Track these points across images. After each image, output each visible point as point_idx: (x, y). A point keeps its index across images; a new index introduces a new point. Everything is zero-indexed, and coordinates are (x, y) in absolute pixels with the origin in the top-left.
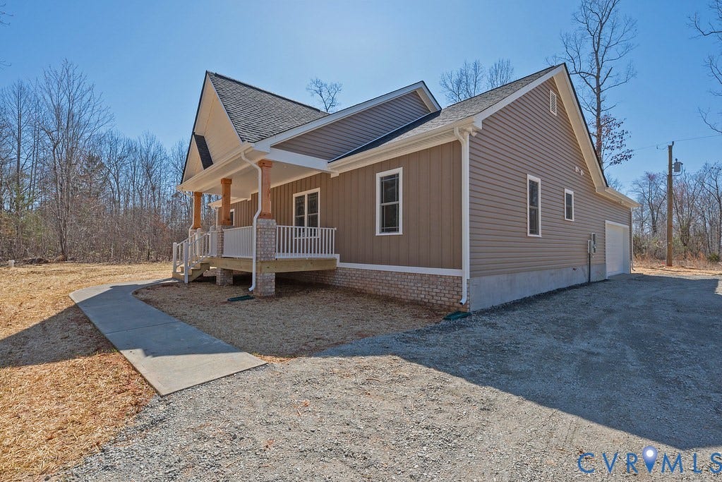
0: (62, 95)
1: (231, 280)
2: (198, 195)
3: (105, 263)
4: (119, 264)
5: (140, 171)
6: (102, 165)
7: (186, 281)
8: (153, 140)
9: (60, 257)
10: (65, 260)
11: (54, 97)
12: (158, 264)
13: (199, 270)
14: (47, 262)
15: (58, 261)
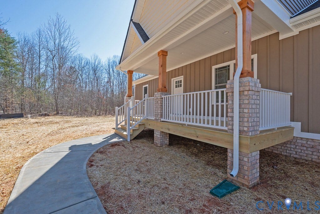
0: (56, 32)
1: (167, 141)
2: (130, 72)
3: (75, 116)
4: (81, 116)
5: (91, 72)
6: (76, 71)
7: (129, 140)
8: (97, 57)
9: (55, 112)
10: (58, 114)
11: (53, 33)
12: (101, 117)
13: (138, 130)
14: (49, 115)
15: (54, 115)
